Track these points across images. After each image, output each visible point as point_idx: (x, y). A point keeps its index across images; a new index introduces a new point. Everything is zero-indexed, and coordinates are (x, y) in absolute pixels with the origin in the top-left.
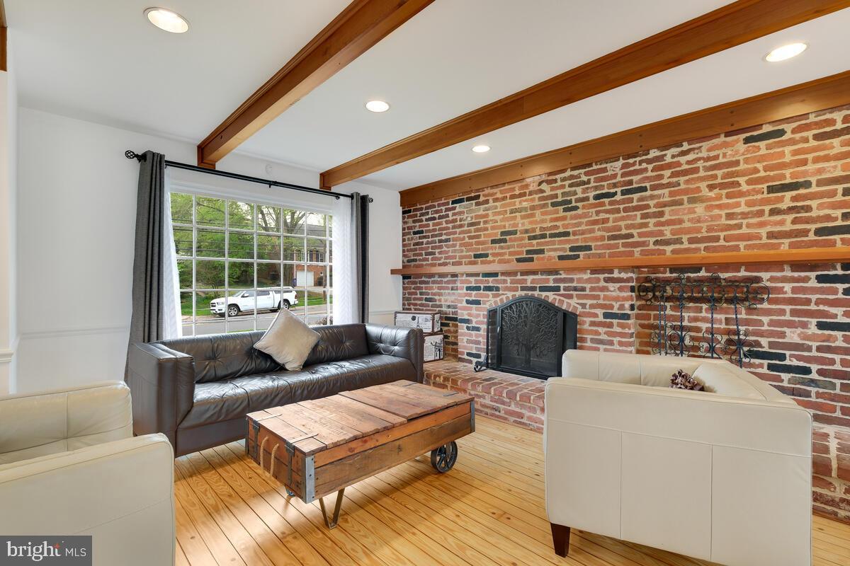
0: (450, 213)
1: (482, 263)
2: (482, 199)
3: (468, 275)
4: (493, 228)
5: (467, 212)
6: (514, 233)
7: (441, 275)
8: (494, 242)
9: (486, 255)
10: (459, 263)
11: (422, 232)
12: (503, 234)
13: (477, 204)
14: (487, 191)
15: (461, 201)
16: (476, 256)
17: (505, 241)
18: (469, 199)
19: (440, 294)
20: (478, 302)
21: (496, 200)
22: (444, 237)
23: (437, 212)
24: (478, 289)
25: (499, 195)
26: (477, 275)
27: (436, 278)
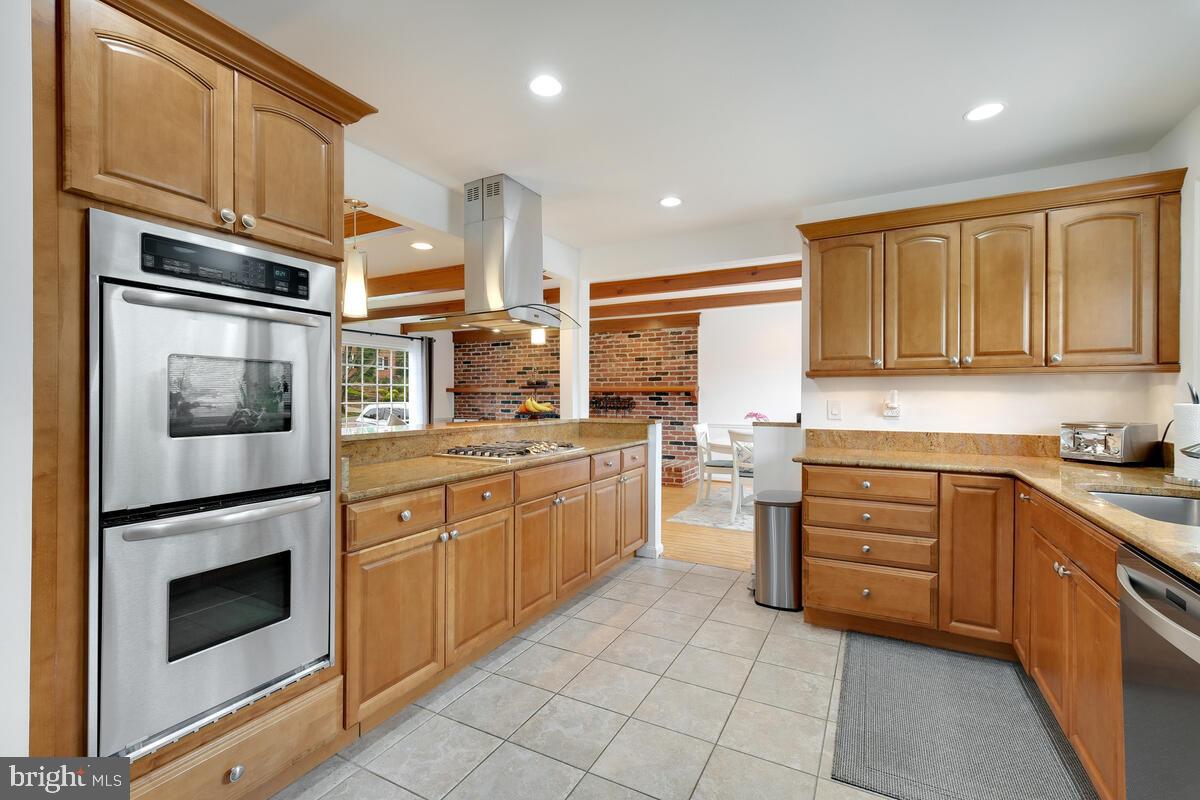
0: (490, 352)
1: (512, 386)
2: (511, 345)
3: (503, 394)
4: (518, 365)
5: (501, 353)
6: (531, 369)
7: (483, 393)
8: (519, 373)
9: (514, 381)
10: (497, 386)
11: (469, 362)
12: (524, 368)
13: (509, 348)
14: (515, 341)
15: (498, 345)
16: (507, 381)
17: (525, 373)
18: (503, 344)
19: (483, 406)
20: (508, 411)
21: (520, 347)
22: (486, 368)
23: (481, 350)
24: (509, 402)
25: (522, 345)
26: (508, 394)
27: (480, 395)
